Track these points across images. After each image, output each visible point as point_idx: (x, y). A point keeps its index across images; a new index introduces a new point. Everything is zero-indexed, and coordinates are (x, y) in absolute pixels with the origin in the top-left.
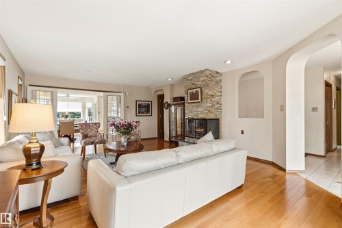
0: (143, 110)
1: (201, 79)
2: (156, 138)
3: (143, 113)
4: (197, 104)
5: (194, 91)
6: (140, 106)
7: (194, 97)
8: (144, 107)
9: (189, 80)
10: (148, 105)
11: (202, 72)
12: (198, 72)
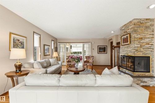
0: (102, 50)
1: (130, 27)
2: (109, 66)
3: (101, 52)
4: (127, 45)
5: (125, 36)
6: (100, 49)
7: (125, 40)
8: (103, 49)
9: (122, 30)
10: (105, 48)
11: (131, 22)
12: (128, 23)
